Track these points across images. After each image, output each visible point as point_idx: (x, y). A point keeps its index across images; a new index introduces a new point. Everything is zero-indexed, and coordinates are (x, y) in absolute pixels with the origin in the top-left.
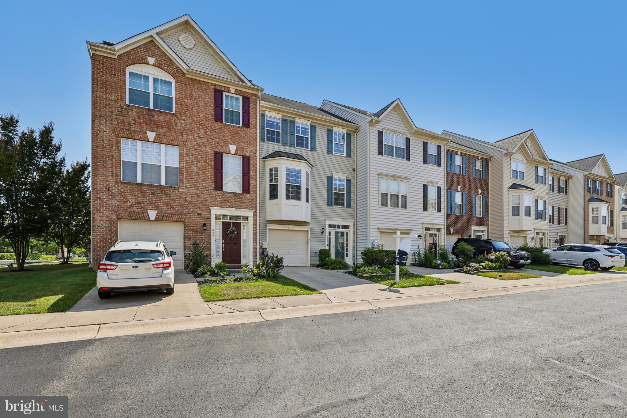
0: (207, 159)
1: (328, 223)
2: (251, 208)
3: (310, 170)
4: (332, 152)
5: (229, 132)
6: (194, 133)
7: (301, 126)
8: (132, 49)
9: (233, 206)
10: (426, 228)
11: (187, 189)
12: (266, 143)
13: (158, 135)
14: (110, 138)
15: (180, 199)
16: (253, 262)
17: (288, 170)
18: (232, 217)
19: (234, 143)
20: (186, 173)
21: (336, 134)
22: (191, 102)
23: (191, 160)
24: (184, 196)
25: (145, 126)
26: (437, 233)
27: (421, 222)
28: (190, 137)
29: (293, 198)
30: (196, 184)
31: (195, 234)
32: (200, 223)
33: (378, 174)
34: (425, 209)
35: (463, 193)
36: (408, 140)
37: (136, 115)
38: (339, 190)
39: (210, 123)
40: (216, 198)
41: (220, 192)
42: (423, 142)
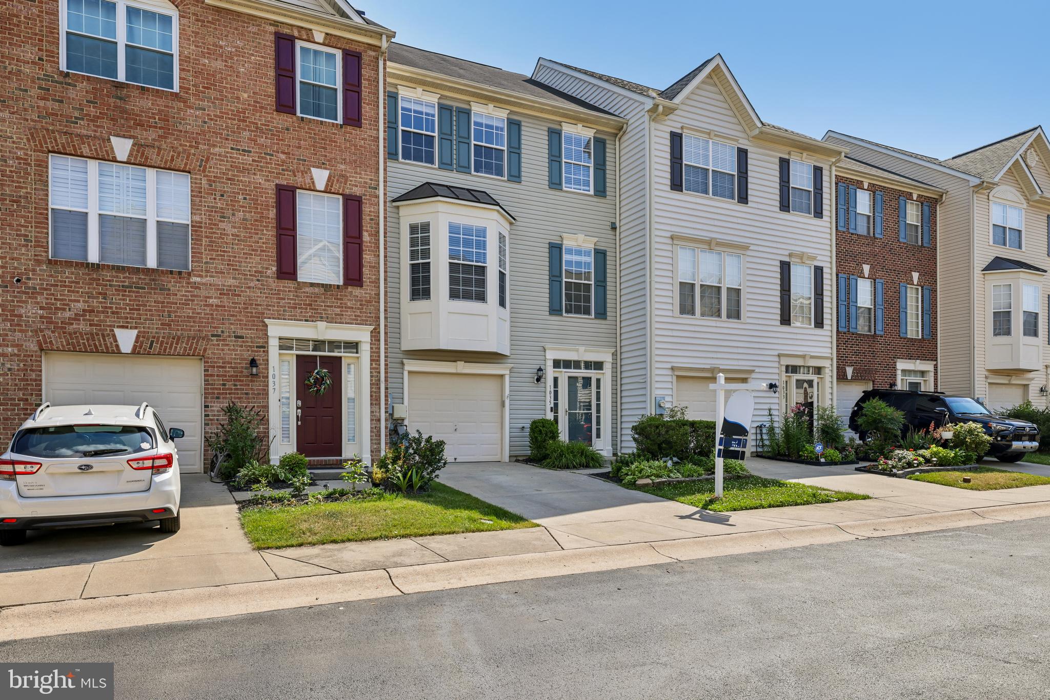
0: (258, 204)
1: (551, 355)
2: (367, 321)
3: (507, 226)
4: (560, 184)
5: (310, 137)
6: (227, 139)
7: (484, 121)
9: (322, 317)
10: (787, 367)
11: (211, 276)
12: (402, 163)
13: (138, 147)
14: (20, 153)
15: (193, 301)
16: (372, 451)
17: (453, 229)
18: (319, 344)
19: (323, 164)
20: (207, 237)
21: (569, 139)
22: (219, 64)
23: (219, 205)
24: (203, 293)
25: (106, 123)
26: (815, 378)
27: (776, 353)
28: (217, 150)
29: (467, 296)
30: (232, 265)
31: (229, 385)
32: (242, 359)
33: (672, 238)
34: (786, 320)
35: (875, 280)
36: (742, 155)
37: (85, 96)
38: (579, 275)
39: (265, 117)
40: (279, 298)
41: (290, 284)
42: (780, 158)
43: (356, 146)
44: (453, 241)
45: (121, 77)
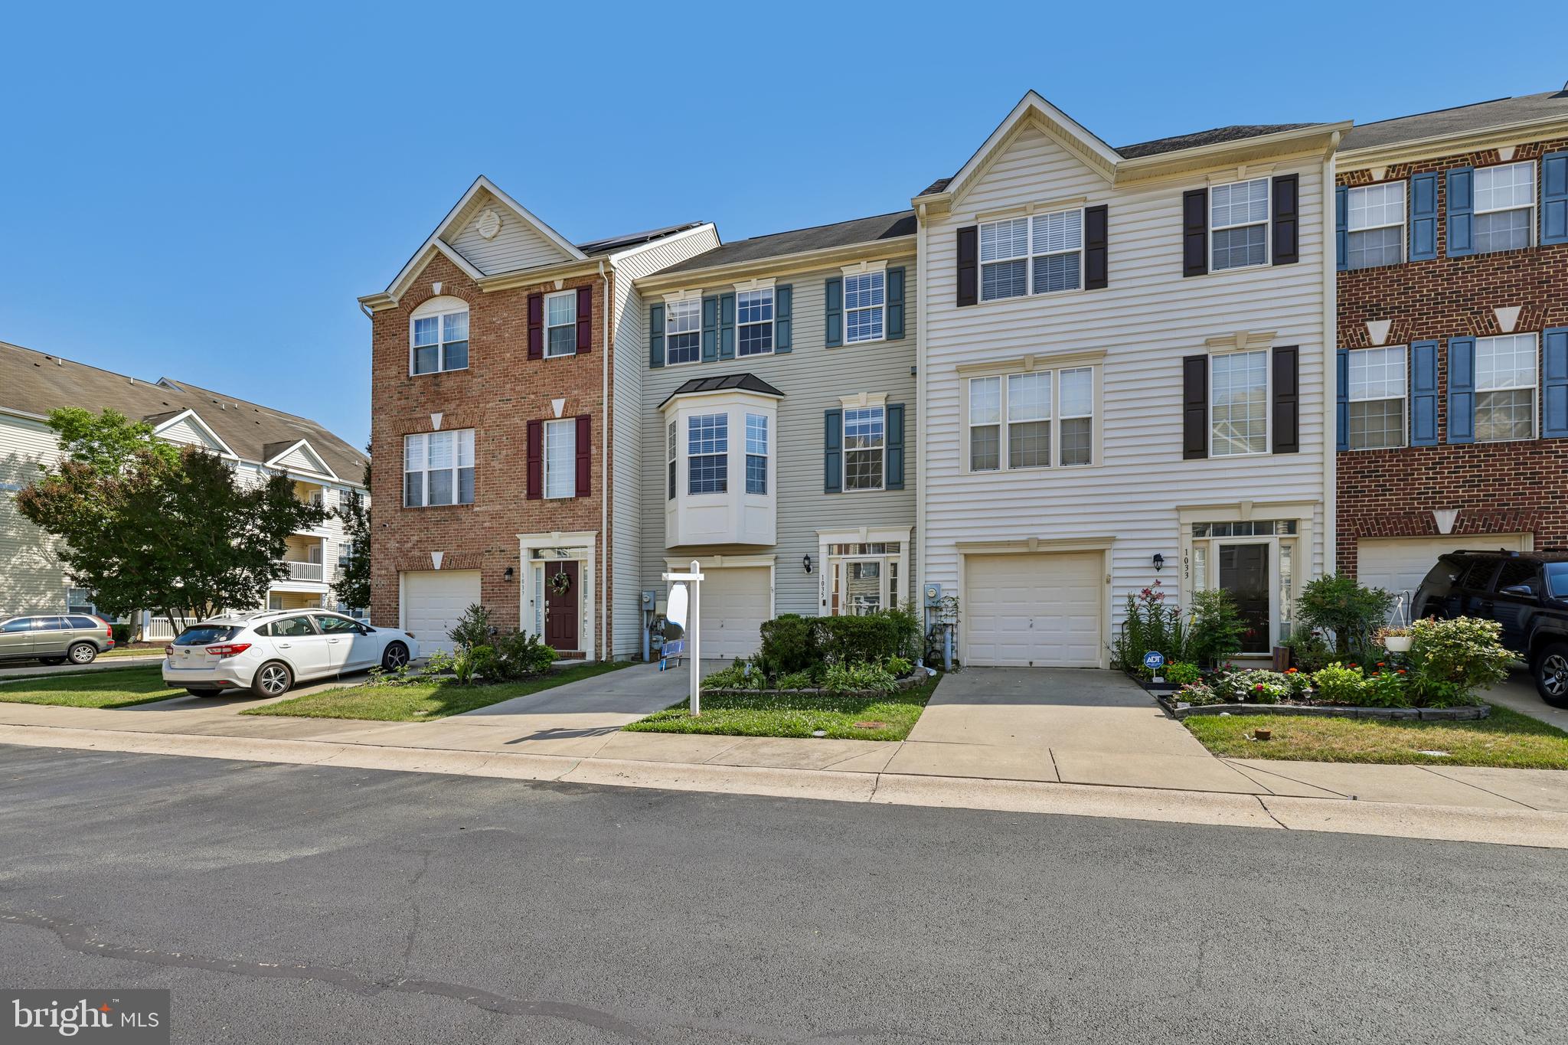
0: (516, 441)
1: (825, 540)
2: (593, 526)
5: (552, 374)
6: (496, 394)
7: (749, 299)
8: (415, 282)
9: (558, 528)
10: (1196, 527)
11: (486, 505)
12: (667, 368)
13: (446, 417)
14: (389, 440)
15: (475, 526)
16: (596, 646)
17: (693, 422)
18: (560, 551)
19: (561, 393)
20: (484, 475)
21: (852, 284)
22: (492, 337)
23: (491, 448)
24: (481, 519)
25: (429, 405)
26: (1274, 540)
27: (1173, 506)
28: (491, 404)
29: (708, 488)
30: (499, 494)
31: (496, 590)
32: (503, 569)
33: (959, 370)
34: (1195, 446)
36: (1097, 216)
37: (420, 390)
38: (865, 441)
39: (521, 368)
40: (529, 516)
41: (537, 503)
42: (1185, 193)
43: (586, 370)
44: (693, 435)
45: (440, 369)
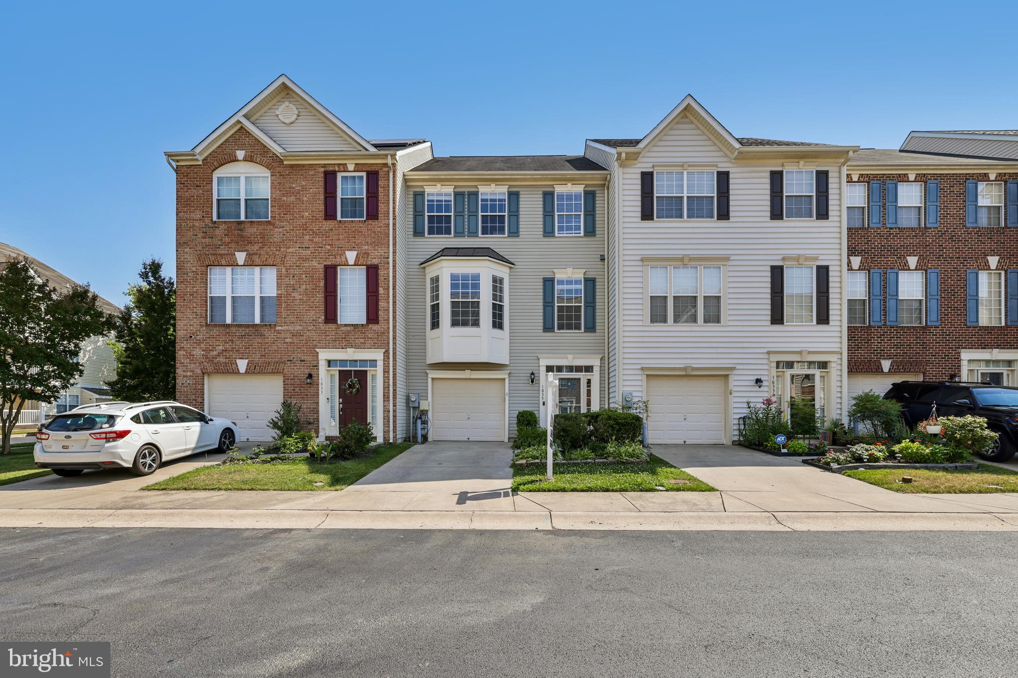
0: (314, 279)
1: (544, 362)
2: (381, 346)
3: (507, 270)
4: (553, 232)
5: (345, 232)
6: (296, 242)
7: (489, 197)
8: (219, 147)
9: (352, 346)
10: (778, 363)
11: (287, 326)
12: (427, 238)
13: (249, 255)
14: (194, 269)
15: (277, 341)
17: (454, 277)
18: (353, 363)
19: (354, 247)
20: (285, 302)
21: (561, 197)
22: (292, 199)
23: (292, 283)
24: (283, 335)
25: (233, 245)
26: (817, 373)
27: (765, 350)
28: (291, 250)
29: (465, 324)
30: (299, 318)
31: (297, 390)
32: (304, 374)
33: (642, 260)
34: (777, 317)
35: (926, 271)
36: (723, 178)
37: (223, 233)
38: (569, 300)
39: (318, 225)
40: (326, 336)
41: (333, 326)
42: (771, 171)
43: (374, 232)
44: (454, 286)
45: (243, 218)
